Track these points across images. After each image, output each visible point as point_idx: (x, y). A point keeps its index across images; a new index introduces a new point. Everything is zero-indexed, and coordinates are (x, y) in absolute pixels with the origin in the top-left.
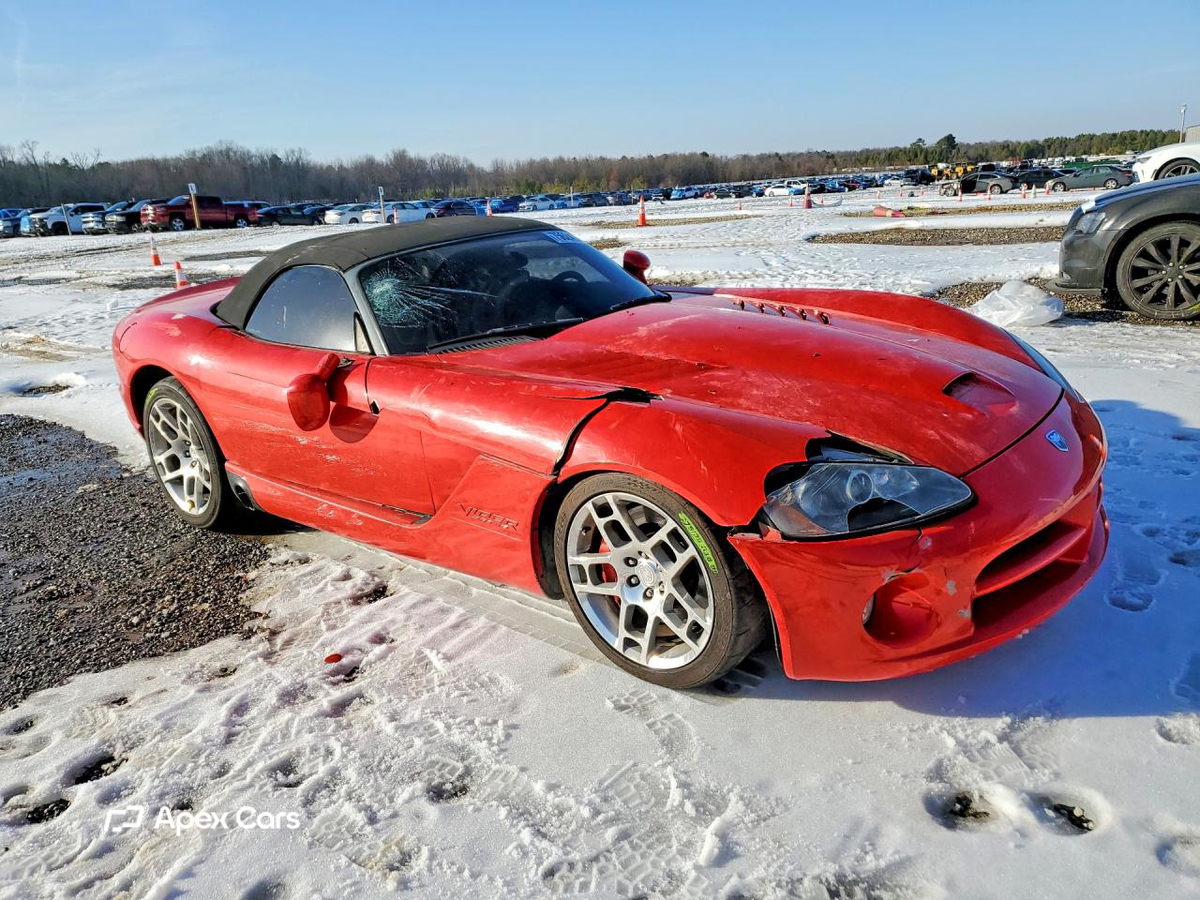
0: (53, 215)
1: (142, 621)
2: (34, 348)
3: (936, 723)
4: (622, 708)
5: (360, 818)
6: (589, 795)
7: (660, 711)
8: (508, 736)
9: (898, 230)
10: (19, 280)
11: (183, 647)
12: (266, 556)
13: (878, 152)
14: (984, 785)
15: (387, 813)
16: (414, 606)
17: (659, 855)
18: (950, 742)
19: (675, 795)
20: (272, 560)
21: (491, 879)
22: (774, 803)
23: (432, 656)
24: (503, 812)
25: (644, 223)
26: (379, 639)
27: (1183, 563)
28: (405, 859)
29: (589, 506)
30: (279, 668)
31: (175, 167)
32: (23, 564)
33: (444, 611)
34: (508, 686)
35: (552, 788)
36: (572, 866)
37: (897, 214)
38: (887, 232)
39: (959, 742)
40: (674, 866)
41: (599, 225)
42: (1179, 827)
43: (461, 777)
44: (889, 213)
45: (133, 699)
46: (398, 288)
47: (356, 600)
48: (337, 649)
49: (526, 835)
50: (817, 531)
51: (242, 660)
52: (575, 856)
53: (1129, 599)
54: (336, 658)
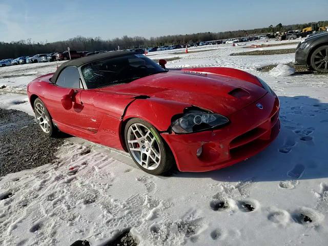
0: (34, 58)
1: (29, 160)
2: (21, 92)
3: (220, 183)
4: (140, 180)
5: (66, 208)
6: (124, 202)
7: (149, 181)
8: (108, 188)
9: (257, 51)
10: (23, 75)
11: (37, 166)
12: (63, 143)
13: (259, 29)
14: (228, 199)
15: (73, 207)
16: (95, 155)
17: (137, 217)
18: (222, 188)
19: (146, 202)
20: (64, 144)
21: (93, 223)
22: (171, 204)
23: (96, 167)
24: (101, 206)
25: (187, 52)
26: (84, 164)
27: (304, 140)
28: (74, 218)
29: (131, 127)
30: (58, 171)
31: (67, 43)
32: (4, 147)
33: (102, 156)
34: (113, 175)
35: (115, 200)
36: (115, 220)
37: (257, 47)
38: (253, 52)
39: (224, 188)
40: (140, 220)
41: (175, 53)
42: (277, 210)
43: (94, 198)
44: (255, 46)
45: (20, 179)
46: (91, 71)
47: (82, 154)
48: (73, 166)
49: (105, 212)
50: (184, 132)
51: (49, 169)
52: (116, 217)
53: (285, 150)
54: (72, 168)
